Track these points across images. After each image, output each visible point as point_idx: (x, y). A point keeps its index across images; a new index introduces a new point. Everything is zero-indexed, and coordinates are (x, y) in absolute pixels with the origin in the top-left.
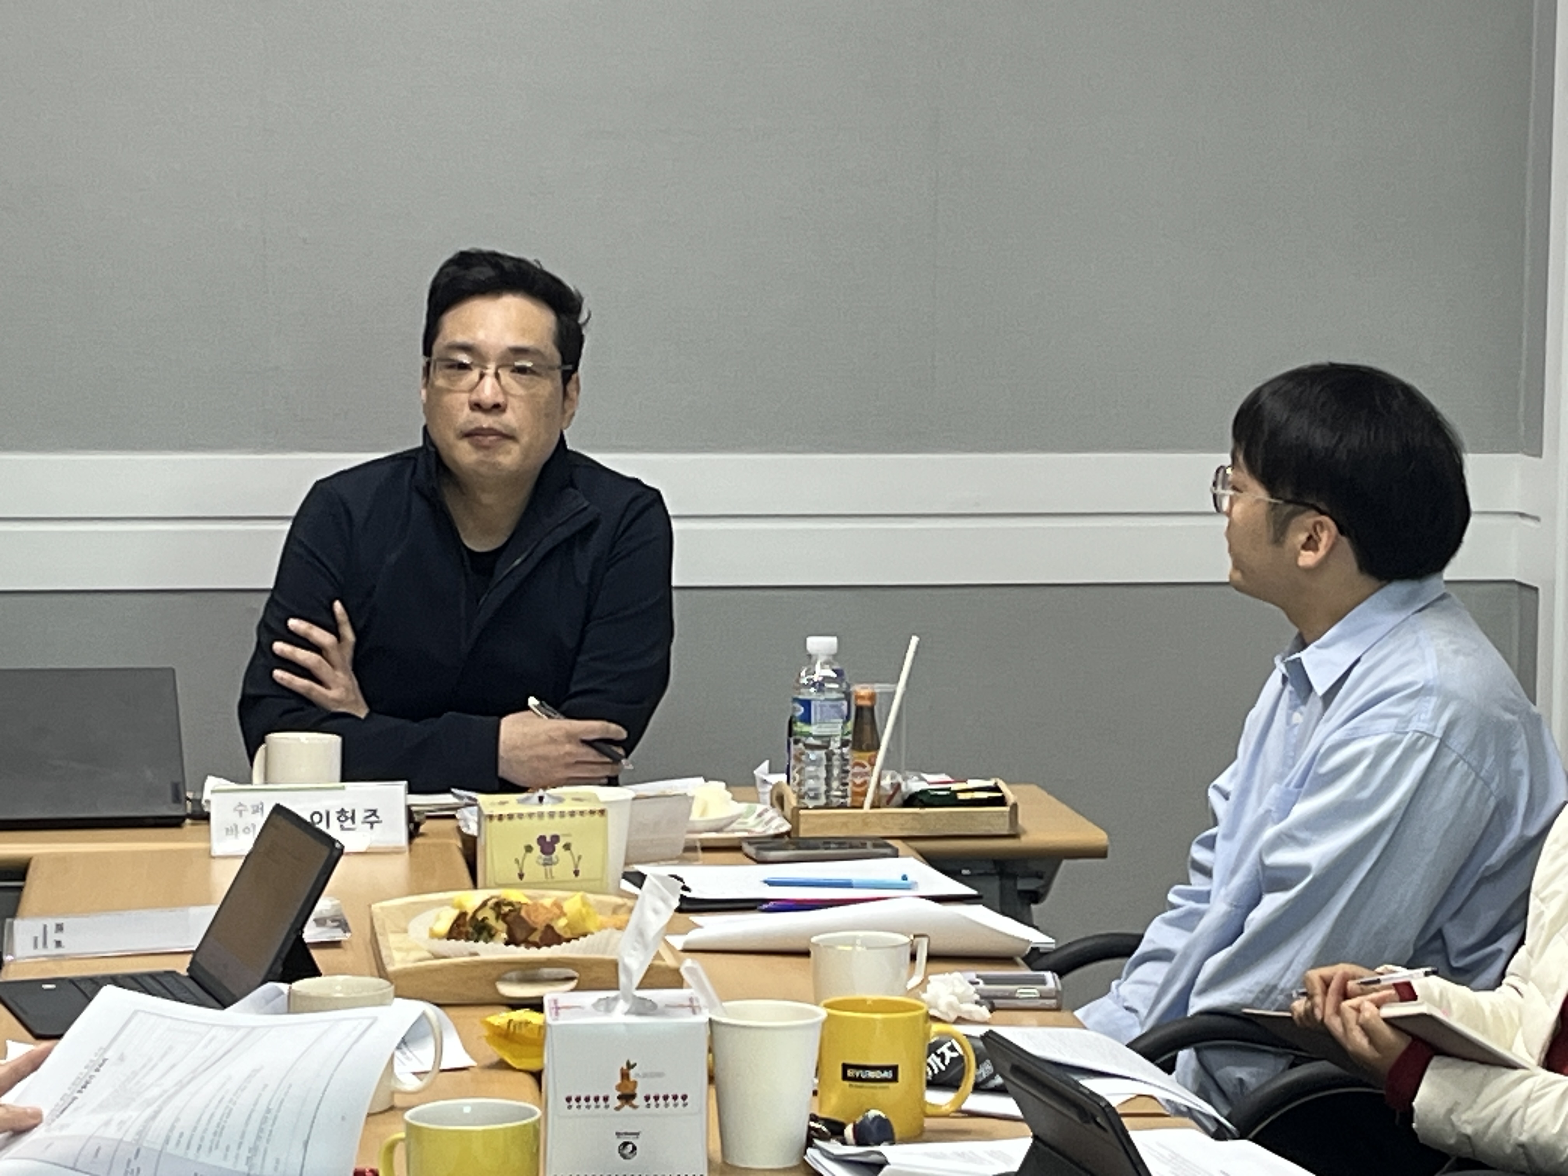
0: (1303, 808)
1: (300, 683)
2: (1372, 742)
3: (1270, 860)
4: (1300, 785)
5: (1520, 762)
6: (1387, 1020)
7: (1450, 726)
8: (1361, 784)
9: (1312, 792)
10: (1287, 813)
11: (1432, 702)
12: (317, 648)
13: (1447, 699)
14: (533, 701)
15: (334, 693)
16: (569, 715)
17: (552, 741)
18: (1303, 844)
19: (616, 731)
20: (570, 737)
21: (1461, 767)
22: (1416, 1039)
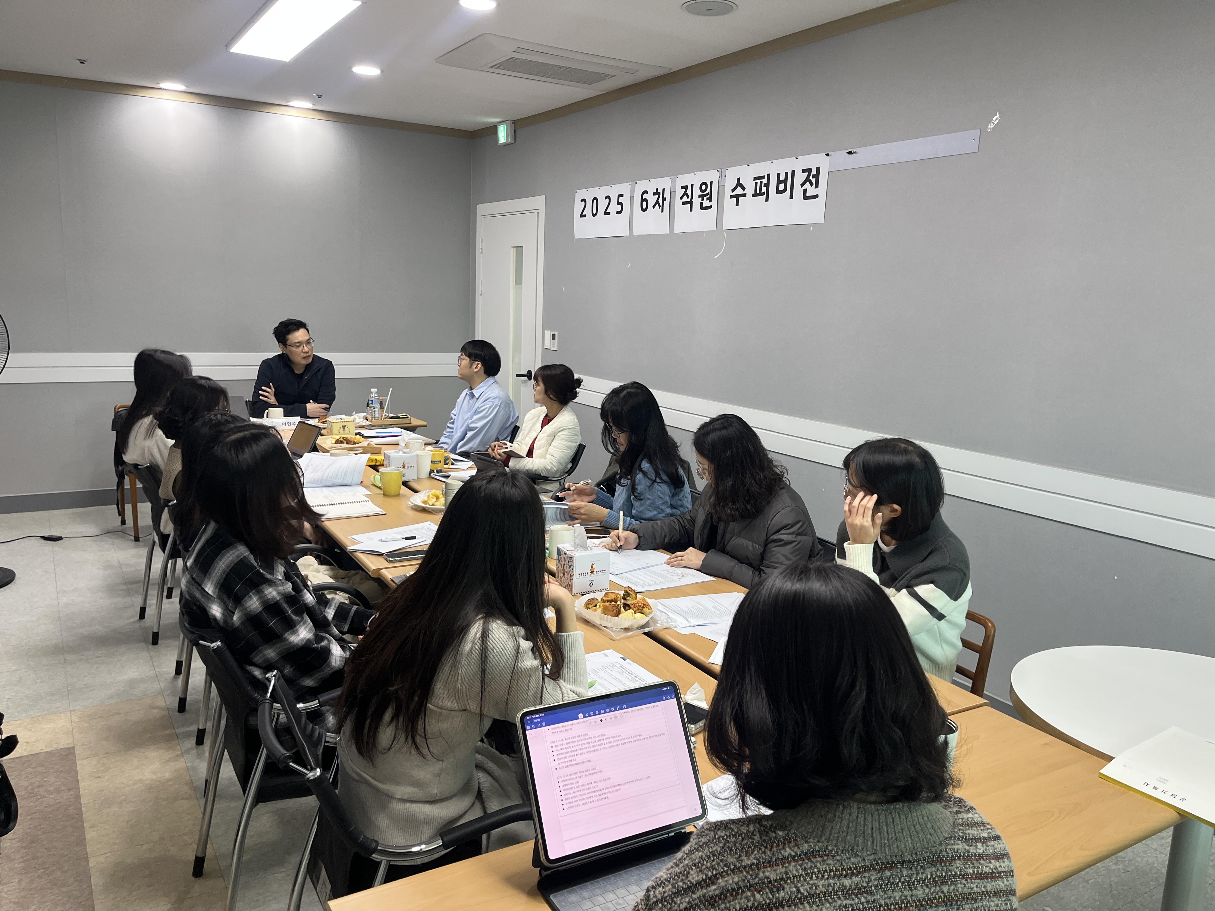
0: (475, 417)
1: (265, 399)
2: (488, 406)
3: (470, 426)
4: (475, 413)
5: (511, 409)
6: (503, 452)
7: (501, 403)
8: (486, 413)
9: (477, 414)
10: (472, 418)
11: (498, 399)
12: (268, 392)
13: (500, 398)
14: (311, 401)
15: (272, 401)
16: (318, 403)
17: (316, 408)
18: (476, 423)
19: (328, 406)
20: (320, 407)
21: (503, 410)
22: (508, 455)
